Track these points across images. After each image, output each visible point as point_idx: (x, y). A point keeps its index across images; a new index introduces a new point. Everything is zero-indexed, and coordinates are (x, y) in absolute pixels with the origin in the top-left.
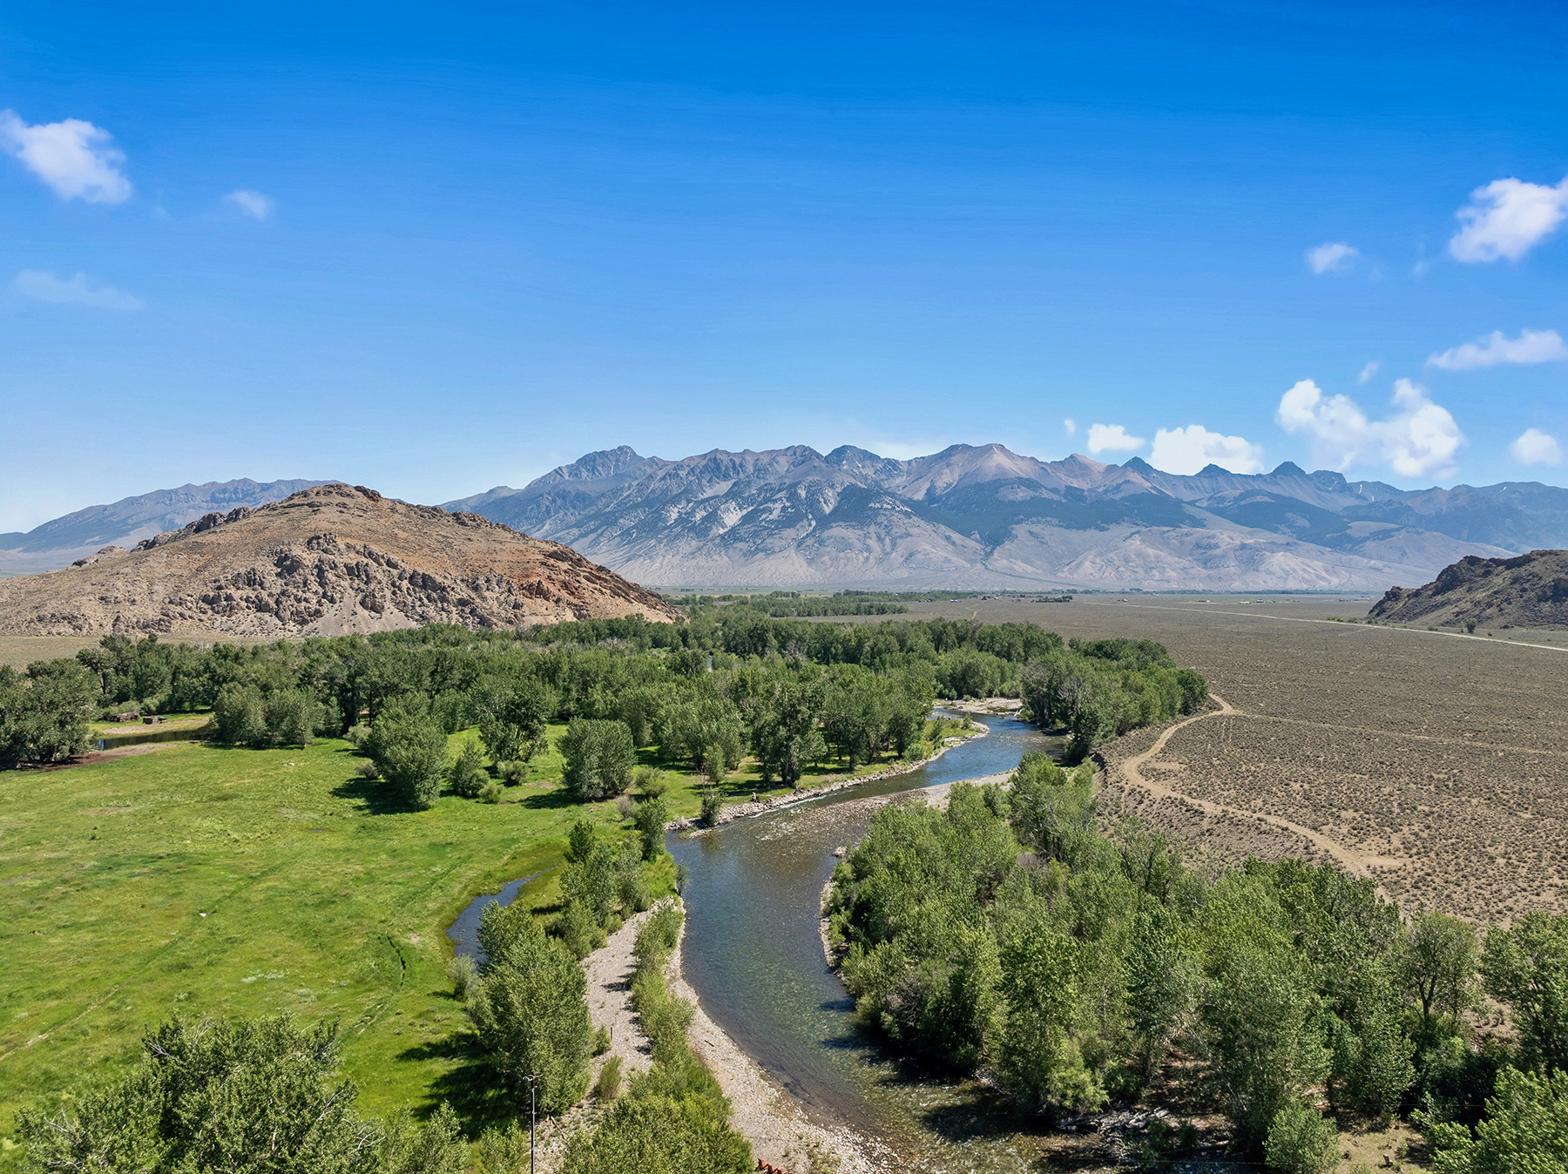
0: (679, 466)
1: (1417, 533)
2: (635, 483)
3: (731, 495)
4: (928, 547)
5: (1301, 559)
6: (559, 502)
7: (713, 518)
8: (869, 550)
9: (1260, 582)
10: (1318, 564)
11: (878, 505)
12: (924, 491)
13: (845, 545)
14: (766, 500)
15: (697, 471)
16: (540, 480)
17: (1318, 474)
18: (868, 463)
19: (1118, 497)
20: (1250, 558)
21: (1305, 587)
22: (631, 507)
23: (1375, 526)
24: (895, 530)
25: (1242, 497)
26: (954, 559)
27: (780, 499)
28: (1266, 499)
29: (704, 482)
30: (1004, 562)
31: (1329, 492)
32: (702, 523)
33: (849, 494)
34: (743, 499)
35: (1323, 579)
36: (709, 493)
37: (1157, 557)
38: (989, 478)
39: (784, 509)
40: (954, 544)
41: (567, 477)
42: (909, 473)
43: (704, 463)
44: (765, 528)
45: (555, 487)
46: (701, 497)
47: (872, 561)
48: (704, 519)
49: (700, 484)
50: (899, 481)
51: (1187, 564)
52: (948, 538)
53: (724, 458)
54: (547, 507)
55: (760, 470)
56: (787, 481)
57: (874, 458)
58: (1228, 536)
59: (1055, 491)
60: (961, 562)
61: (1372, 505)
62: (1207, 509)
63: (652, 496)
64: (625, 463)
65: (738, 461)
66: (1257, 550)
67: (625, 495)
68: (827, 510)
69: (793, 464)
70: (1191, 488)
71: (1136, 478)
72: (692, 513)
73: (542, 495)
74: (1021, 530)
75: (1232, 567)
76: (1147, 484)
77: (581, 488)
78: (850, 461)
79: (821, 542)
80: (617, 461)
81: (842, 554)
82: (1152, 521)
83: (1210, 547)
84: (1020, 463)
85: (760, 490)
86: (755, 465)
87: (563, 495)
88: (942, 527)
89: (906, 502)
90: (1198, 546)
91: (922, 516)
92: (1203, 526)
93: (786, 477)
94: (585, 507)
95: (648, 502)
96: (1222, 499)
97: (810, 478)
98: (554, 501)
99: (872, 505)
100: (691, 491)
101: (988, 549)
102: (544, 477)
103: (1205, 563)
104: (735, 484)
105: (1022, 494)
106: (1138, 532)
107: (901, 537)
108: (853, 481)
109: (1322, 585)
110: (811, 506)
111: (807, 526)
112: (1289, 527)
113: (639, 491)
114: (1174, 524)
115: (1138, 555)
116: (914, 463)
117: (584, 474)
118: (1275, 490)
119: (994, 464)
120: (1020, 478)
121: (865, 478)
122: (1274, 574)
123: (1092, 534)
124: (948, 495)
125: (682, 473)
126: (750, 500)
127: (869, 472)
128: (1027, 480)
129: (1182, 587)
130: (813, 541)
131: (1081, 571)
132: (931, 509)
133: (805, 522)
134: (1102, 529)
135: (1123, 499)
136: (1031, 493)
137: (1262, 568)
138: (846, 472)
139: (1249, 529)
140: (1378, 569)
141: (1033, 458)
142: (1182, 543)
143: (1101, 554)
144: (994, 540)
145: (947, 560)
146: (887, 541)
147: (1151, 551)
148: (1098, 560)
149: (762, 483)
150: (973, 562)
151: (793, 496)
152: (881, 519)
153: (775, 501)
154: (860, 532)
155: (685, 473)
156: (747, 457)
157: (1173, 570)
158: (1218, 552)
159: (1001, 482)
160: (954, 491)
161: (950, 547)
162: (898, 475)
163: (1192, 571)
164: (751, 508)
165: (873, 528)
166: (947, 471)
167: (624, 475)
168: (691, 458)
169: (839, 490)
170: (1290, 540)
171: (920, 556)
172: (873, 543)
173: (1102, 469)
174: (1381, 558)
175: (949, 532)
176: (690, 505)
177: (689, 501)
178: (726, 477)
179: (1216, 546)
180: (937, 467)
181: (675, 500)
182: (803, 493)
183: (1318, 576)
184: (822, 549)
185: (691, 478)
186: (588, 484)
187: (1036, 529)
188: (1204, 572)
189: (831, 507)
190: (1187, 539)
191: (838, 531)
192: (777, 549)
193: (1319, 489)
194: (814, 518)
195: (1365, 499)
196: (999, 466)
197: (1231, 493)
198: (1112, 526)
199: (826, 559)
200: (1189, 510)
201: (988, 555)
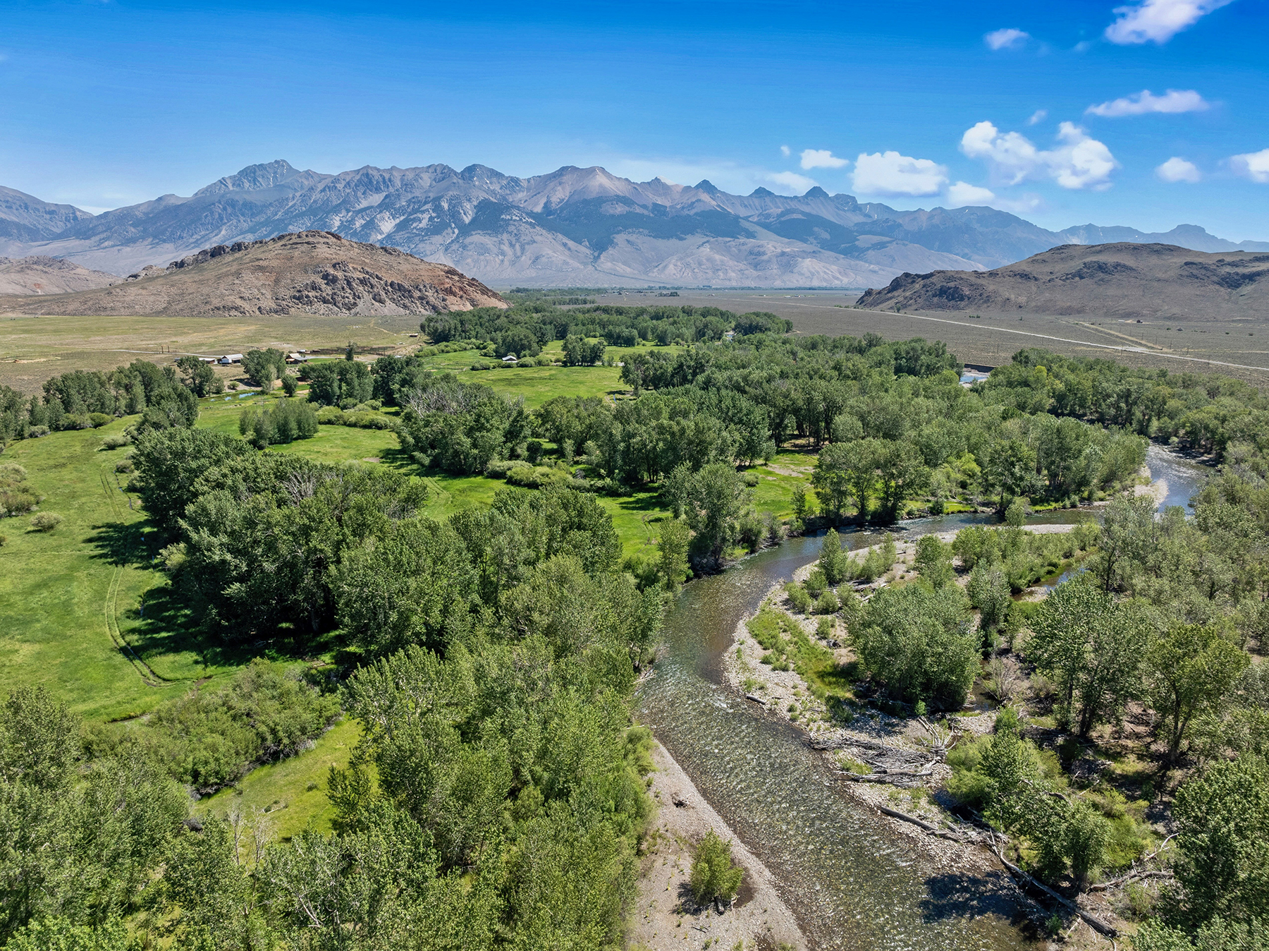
0: (336, 180)
1: (904, 244)
2: (298, 194)
3: (384, 206)
4: (550, 252)
5: (823, 264)
6: (229, 210)
7: (371, 225)
8: (503, 254)
9: (794, 281)
10: (834, 268)
11: (508, 217)
12: (542, 205)
13: (483, 250)
14: (415, 211)
15: (353, 185)
16: (206, 189)
17: (838, 196)
18: (494, 179)
19: (692, 212)
20: (787, 262)
21: (824, 284)
22: (297, 216)
23: (876, 239)
24: (523, 237)
25: (783, 214)
26: (571, 261)
27: (427, 210)
28: (800, 216)
29: (359, 194)
30: (609, 264)
31: (844, 210)
32: (362, 230)
33: (483, 207)
34: (395, 209)
35: (837, 279)
36: (364, 204)
37: (722, 261)
38: (594, 195)
39: (431, 219)
40: (569, 249)
41: (231, 188)
42: (528, 189)
43: (358, 177)
44: (417, 235)
45: (223, 196)
46: (358, 207)
47: (506, 263)
48: (364, 227)
49: (356, 196)
50: (521, 195)
51: (743, 267)
52: (565, 245)
53: (375, 173)
54: (219, 214)
55: (407, 186)
56: (432, 195)
57: (499, 175)
58: (772, 245)
59: (644, 207)
60: (576, 264)
61: (874, 222)
62: (758, 223)
63: (314, 206)
64: (282, 175)
65: (387, 176)
66: (793, 256)
67: (290, 204)
68: (467, 220)
69: (435, 180)
70: (746, 206)
71: (705, 197)
72: (352, 221)
73: (214, 204)
74: (620, 238)
75: (775, 270)
76: (714, 203)
77: (248, 198)
78: (480, 178)
79: (464, 247)
80: (275, 173)
81: (482, 257)
82: (718, 233)
83: (759, 254)
84: (617, 183)
85: (409, 202)
86: (402, 180)
87: (233, 204)
88: (560, 236)
89: (531, 214)
90: (751, 253)
91: (543, 226)
92: (754, 237)
93: (430, 191)
94: (253, 215)
95: (312, 211)
96: (768, 216)
97: (451, 193)
98: (225, 209)
99: (503, 216)
100: (349, 202)
101: (596, 254)
102: (210, 187)
103: (756, 266)
104: (387, 197)
105: (620, 209)
106: (708, 242)
107: (528, 244)
108: (487, 196)
109: (836, 283)
110: (453, 216)
111: (452, 233)
112: (815, 239)
113: (302, 201)
114: (734, 236)
115: (708, 260)
116: (532, 181)
117: (247, 185)
118: (807, 209)
119: (597, 184)
120: (618, 196)
121: (493, 192)
122: (803, 274)
123: (673, 242)
124: (562, 209)
125: (340, 186)
126: (401, 211)
127: (496, 187)
128: (623, 197)
129: (740, 285)
130: (457, 246)
131: (667, 272)
132: (548, 219)
133: (449, 230)
134: (681, 239)
135: (696, 214)
136: (627, 209)
137: (795, 270)
138: (480, 188)
139: (787, 240)
140: (875, 272)
141: (627, 179)
142: (739, 251)
143: (681, 259)
144: (600, 246)
145: (566, 263)
146: (517, 246)
147: (717, 257)
148: (679, 264)
149: (410, 196)
150: (585, 264)
151: (437, 208)
152: (511, 228)
153: (423, 212)
154: (495, 239)
155: (342, 186)
156: (395, 173)
157: (733, 271)
158: (765, 258)
159: (602, 199)
160: (566, 205)
161: (567, 252)
162: (520, 191)
163: (746, 272)
164: (402, 218)
165: (505, 236)
166: (559, 188)
167: (283, 186)
168: (346, 173)
169: (475, 203)
170: (816, 249)
171: (544, 259)
172: (506, 248)
173: (679, 190)
174: (878, 263)
175: (565, 240)
176: (350, 214)
177: (348, 211)
178: (378, 190)
179: (764, 253)
180: (552, 185)
181: (336, 210)
182: (445, 205)
183: (834, 277)
184: (465, 252)
185: (348, 191)
186: (251, 193)
187: (633, 238)
188: (755, 273)
189: (470, 218)
190: (743, 248)
191: (477, 238)
192: (428, 253)
193: (838, 208)
194: (457, 226)
195: (870, 217)
196: (601, 186)
197: (775, 211)
198: (689, 237)
199: (469, 260)
200: (744, 224)
201: (596, 258)
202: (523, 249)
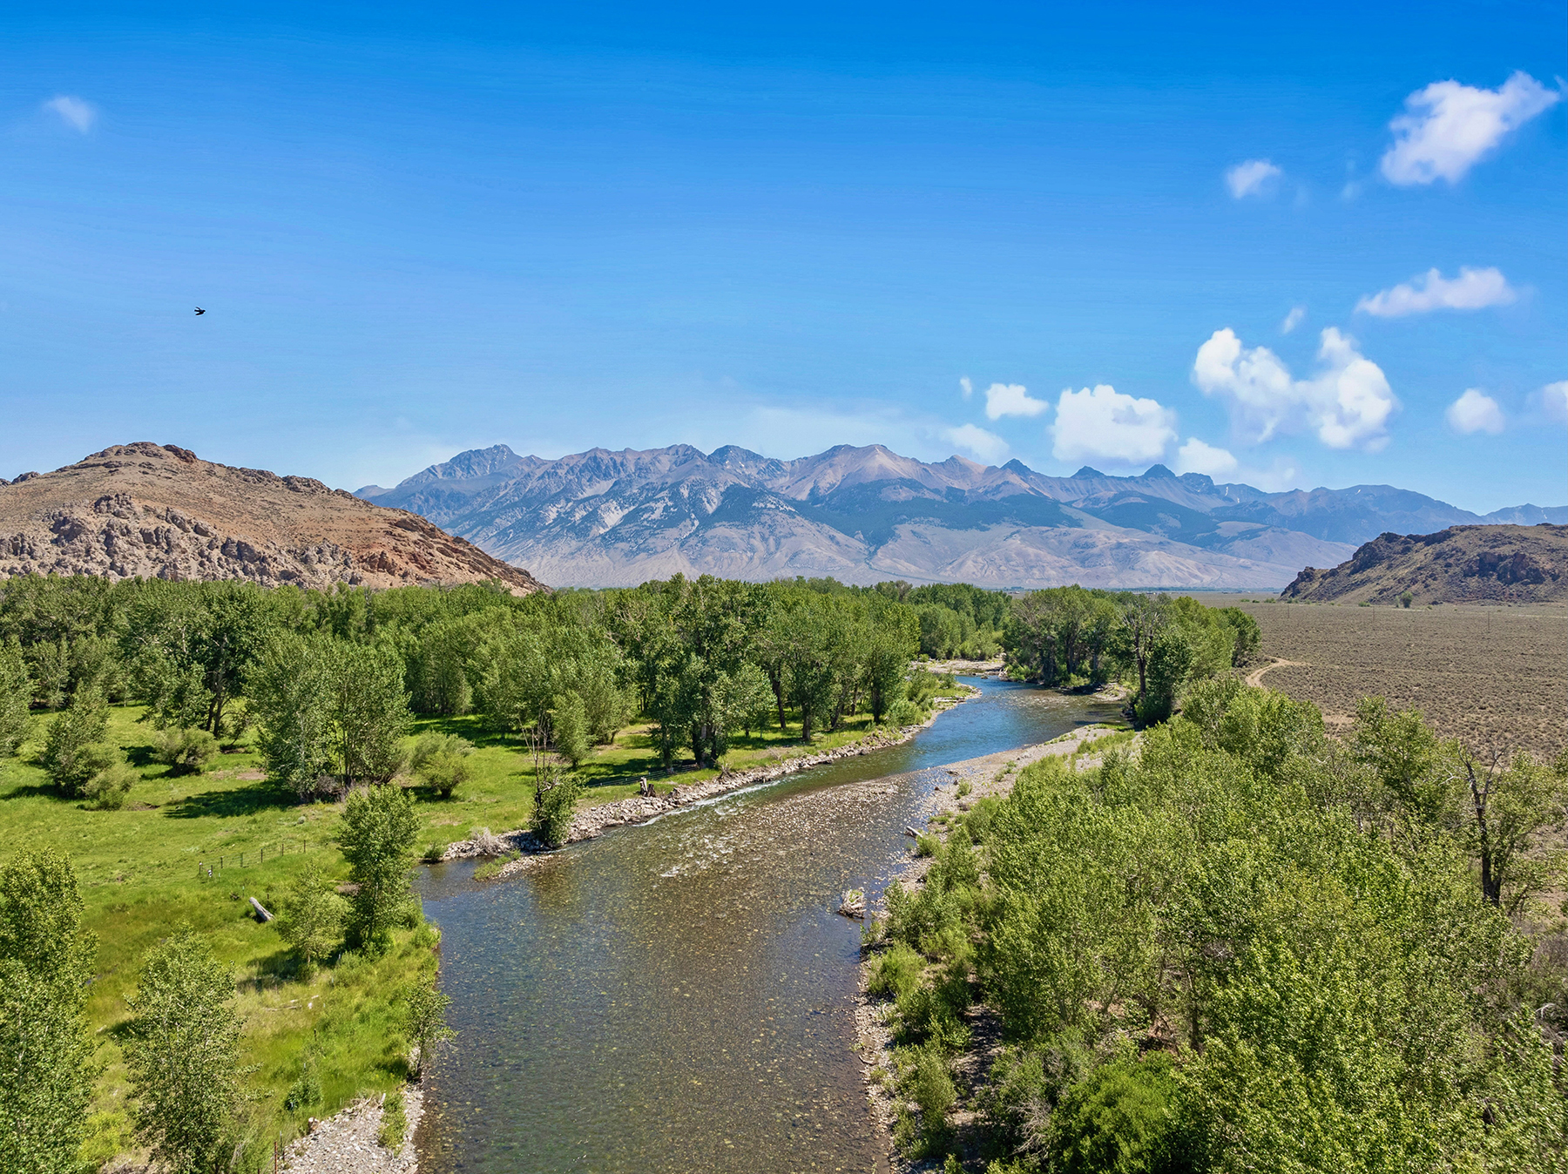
0: (558, 464)
1: (1282, 532)
2: (511, 482)
3: (611, 494)
4: (812, 547)
5: (1174, 558)
6: (432, 502)
7: (593, 517)
8: (753, 550)
9: (1133, 581)
10: (1191, 563)
11: (762, 505)
12: (808, 492)
13: (728, 545)
14: (648, 500)
15: (577, 471)
16: (412, 480)
17: (1188, 476)
18: (751, 463)
19: (998, 497)
20: (1126, 557)
21: (1178, 584)
22: (508, 507)
23: (1243, 526)
24: (779, 529)
25: (1116, 498)
26: (838, 558)
27: (663, 498)
28: (1139, 500)
29: (584, 481)
30: (888, 561)
31: (1198, 494)
32: (582, 523)
33: (732, 494)
34: (624, 498)
35: (1196, 577)
36: (589, 492)
37: (1037, 556)
38: (872, 478)
39: (666, 508)
40: (838, 543)
41: (440, 476)
42: (792, 474)
43: (583, 461)
44: (647, 528)
45: (428, 486)
46: (581, 496)
47: (756, 561)
48: (584, 519)
49: (579, 483)
50: (782, 481)
51: (1066, 563)
52: (832, 538)
53: (605, 457)
54: (419, 506)
55: (641, 470)
56: (670, 481)
57: (756, 458)
58: (1104, 535)
59: (936, 491)
60: (844, 561)
61: (1238, 507)
62: (1083, 510)
63: (529, 495)
64: (501, 462)
65: (618, 460)
66: (1133, 548)
67: (502, 494)
68: (711, 509)
69: (675, 463)
70: (1067, 490)
71: (1015, 479)
72: (571, 513)
73: (414, 495)
74: (904, 530)
75: (1109, 566)
76: (1026, 486)
77: (456, 487)
78: (734, 461)
79: (704, 542)
80: (494, 460)
81: (726, 554)
82: (1032, 521)
83: (1087, 546)
84: (902, 464)
85: (642, 489)
86: (636, 464)
87: (437, 495)
88: (826, 527)
89: (790, 502)
90: (1076, 545)
91: (805, 516)
92: (1080, 526)
93: (668, 476)
94: (460, 507)
95: (526, 502)
96: (1097, 501)
97: (693, 478)
98: (427, 500)
99: (755, 504)
100: (570, 491)
101: (872, 549)
102: (416, 476)
103: (1083, 562)
104: (615, 484)
105: (904, 494)
106: (1018, 532)
107: (785, 537)
108: (737, 481)
109: (1195, 582)
110: (694, 505)
111: (690, 526)
112: (1161, 527)
113: (516, 490)
114: (1052, 523)
115: (1018, 554)
116: (797, 464)
117: (459, 473)
118: (1147, 492)
119: (876, 465)
120: (902, 479)
121: (749, 477)
122: (1148, 572)
123: (973, 533)
124: (832, 496)
125: (561, 472)
126: (632, 500)
127: (753, 472)
128: (909, 480)
129: (1062, 585)
130: (696, 541)
131: (964, 569)
132: (816, 509)
133: (688, 522)
134: (983, 529)
135: (1003, 499)
136: (914, 494)
137: (1137, 567)
138: (729, 472)
139: (1123, 529)
140: (1246, 567)
141: (914, 460)
142: (1061, 542)
143: (982, 554)
144: (877, 540)
145: (831, 560)
146: (771, 541)
147: (1031, 550)
148: (980, 559)
149: (644, 482)
150: (857, 561)
151: (675, 495)
152: (765, 518)
153: (657, 501)
154: (744, 532)
155: (564, 472)
156: (629, 456)
157: (1053, 568)
158: (1095, 551)
159: (883, 483)
160: (838, 491)
161: (834, 547)
162: (781, 476)
163: (1070, 569)
164: (632, 508)
165: (757, 528)
166: (830, 471)
167: (500, 474)
168: (571, 457)
169: (722, 490)
170: (1163, 539)
171: (804, 556)
172: (757, 542)
173: (981, 470)
174: (1249, 557)
175: (833, 532)
176: (570, 504)
177: (568, 501)
178: (606, 476)
179: (1093, 546)
180: (821, 467)
181: (554, 500)
182: (685, 493)
183: (1190, 574)
184: (705, 548)
185: (570, 477)
186: (463, 483)
187: (920, 529)
188: (1082, 571)
189: (715, 507)
190: (1065, 539)
191: (721, 530)
192: (659, 549)
193: (1189, 491)
194: (698, 517)
195: (1231, 500)
196: (881, 467)
197: (1106, 494)
198: (993, 526)
199: (710, 558)
200: (1066, 510)
201: (872, 554)
202: (778, 544)
